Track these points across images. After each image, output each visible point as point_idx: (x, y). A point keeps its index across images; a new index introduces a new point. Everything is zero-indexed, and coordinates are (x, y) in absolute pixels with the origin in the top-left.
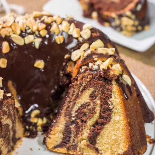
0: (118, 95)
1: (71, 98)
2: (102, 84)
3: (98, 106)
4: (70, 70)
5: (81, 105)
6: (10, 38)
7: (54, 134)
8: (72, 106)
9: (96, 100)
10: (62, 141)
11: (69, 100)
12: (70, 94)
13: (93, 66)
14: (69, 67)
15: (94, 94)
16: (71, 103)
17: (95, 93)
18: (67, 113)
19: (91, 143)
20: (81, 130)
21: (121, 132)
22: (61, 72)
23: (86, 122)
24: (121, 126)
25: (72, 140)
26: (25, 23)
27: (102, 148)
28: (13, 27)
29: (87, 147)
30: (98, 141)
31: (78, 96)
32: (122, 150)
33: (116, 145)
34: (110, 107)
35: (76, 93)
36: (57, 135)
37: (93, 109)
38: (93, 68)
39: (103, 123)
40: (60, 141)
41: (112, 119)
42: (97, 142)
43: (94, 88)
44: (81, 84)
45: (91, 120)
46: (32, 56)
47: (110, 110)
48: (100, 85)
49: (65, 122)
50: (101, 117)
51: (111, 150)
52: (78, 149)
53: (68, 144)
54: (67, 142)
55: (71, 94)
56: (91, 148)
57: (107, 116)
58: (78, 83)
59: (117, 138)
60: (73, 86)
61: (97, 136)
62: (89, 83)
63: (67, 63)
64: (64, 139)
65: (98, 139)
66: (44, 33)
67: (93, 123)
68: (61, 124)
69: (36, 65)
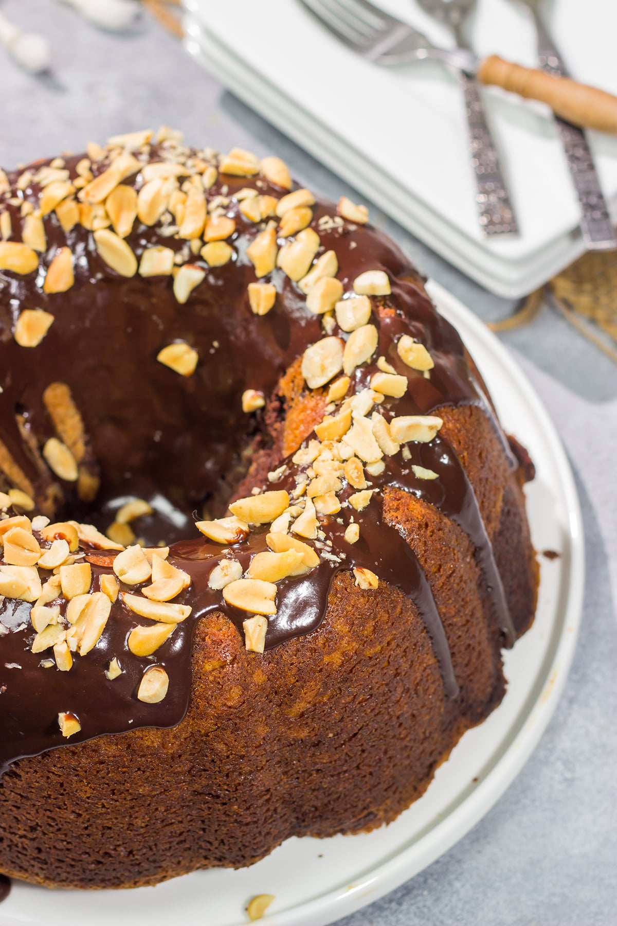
26: (167, 198)
28: (111, 204)
69: (165, 356)
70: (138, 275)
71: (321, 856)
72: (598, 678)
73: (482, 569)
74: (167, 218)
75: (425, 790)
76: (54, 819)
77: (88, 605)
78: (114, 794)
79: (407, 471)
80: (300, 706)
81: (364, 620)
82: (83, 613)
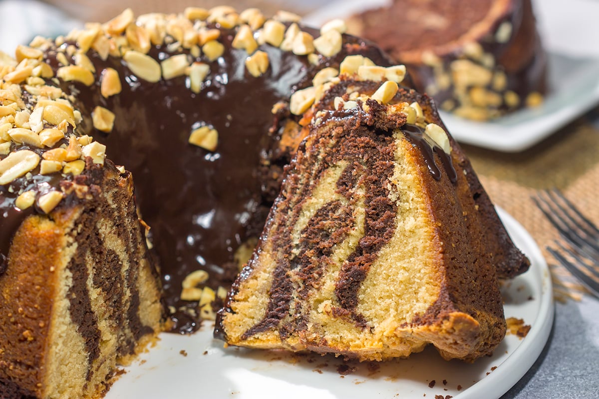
0: (410, 163)
1: (290, 200)
2: (367, 143)
3: (361, 203)
4: (288, 144)
5: (315, 212)
6: (123, 63)
7: (245, 300)
8: (291, 220)
9: (354, 189)
10: (267, 314)
11: (283, 207)
12: (286, 191)
13: (345, 103)
14: (284, 137)
15: (349, 174)
16: (290, 212)
17: (351, 172)
18: (279, 239)
19: (344, 306)
20: (316, 275)
21: (420, 257)
22: (264, 154)
23: (329, 253)
24: (421, 241)
25: (292, 305)
26: (164, 27)
27: (373, 311)
28: (129, 33)
29: (335, 317)
30: (363, 296)
31: (307, 191)
32: (425, 302)
33: (410, 293)
34: (389, 196)
35: (302, 184)
36: (252, 299)
37: (348, 214)
38: (345, 107)
39: (375, 245)
40: (260, 314)
41: (396, 231)
42: (361, 297)
43: (349, 159)
44: (314, 157)
45: (343, 245)
46: (182, 115)
47: (391, 206)
48: (364, 147)
49: (274, 264)
50: (368, 230)
51: (397, 310)
52: (310, 326)
53: (283, 318)
54: (281, 315)
55: (289, 188)
56: (344, 319)
57: (382, 224)
58: (307, 155)
59: (411, 277)
60: (295, 166)
61: (358, 282)
62: (334, 150)
63: (279, 128)
64: (271, 307)
65: (363, 287)
66: (214, 50)
67: (349, 253)
68: (265, 271)
69: (194, 138)
70: (163, 78)
74: (169, 40)
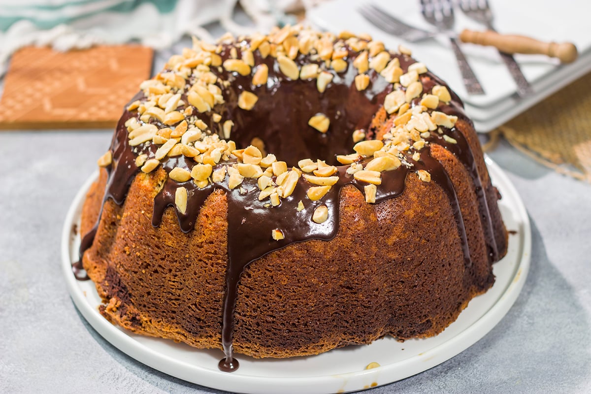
28: (286, 44)
46: (310, 105)
69: (313, 122)
70: (299, 78)
71: (403, 349)
72: (542, 284)
73: (480, 203)
74: (313, 52)
75: (457, 318)
76: (267, 301)
77: (287, 177)
78: (299, 282)
79: (441, 138)
80: (393, 239)
81: (424, 195)
82: (284, 180)
